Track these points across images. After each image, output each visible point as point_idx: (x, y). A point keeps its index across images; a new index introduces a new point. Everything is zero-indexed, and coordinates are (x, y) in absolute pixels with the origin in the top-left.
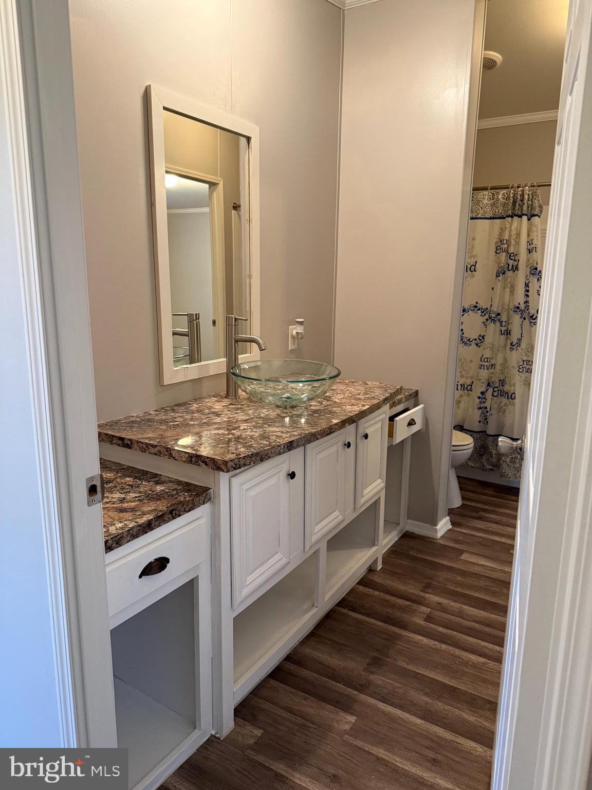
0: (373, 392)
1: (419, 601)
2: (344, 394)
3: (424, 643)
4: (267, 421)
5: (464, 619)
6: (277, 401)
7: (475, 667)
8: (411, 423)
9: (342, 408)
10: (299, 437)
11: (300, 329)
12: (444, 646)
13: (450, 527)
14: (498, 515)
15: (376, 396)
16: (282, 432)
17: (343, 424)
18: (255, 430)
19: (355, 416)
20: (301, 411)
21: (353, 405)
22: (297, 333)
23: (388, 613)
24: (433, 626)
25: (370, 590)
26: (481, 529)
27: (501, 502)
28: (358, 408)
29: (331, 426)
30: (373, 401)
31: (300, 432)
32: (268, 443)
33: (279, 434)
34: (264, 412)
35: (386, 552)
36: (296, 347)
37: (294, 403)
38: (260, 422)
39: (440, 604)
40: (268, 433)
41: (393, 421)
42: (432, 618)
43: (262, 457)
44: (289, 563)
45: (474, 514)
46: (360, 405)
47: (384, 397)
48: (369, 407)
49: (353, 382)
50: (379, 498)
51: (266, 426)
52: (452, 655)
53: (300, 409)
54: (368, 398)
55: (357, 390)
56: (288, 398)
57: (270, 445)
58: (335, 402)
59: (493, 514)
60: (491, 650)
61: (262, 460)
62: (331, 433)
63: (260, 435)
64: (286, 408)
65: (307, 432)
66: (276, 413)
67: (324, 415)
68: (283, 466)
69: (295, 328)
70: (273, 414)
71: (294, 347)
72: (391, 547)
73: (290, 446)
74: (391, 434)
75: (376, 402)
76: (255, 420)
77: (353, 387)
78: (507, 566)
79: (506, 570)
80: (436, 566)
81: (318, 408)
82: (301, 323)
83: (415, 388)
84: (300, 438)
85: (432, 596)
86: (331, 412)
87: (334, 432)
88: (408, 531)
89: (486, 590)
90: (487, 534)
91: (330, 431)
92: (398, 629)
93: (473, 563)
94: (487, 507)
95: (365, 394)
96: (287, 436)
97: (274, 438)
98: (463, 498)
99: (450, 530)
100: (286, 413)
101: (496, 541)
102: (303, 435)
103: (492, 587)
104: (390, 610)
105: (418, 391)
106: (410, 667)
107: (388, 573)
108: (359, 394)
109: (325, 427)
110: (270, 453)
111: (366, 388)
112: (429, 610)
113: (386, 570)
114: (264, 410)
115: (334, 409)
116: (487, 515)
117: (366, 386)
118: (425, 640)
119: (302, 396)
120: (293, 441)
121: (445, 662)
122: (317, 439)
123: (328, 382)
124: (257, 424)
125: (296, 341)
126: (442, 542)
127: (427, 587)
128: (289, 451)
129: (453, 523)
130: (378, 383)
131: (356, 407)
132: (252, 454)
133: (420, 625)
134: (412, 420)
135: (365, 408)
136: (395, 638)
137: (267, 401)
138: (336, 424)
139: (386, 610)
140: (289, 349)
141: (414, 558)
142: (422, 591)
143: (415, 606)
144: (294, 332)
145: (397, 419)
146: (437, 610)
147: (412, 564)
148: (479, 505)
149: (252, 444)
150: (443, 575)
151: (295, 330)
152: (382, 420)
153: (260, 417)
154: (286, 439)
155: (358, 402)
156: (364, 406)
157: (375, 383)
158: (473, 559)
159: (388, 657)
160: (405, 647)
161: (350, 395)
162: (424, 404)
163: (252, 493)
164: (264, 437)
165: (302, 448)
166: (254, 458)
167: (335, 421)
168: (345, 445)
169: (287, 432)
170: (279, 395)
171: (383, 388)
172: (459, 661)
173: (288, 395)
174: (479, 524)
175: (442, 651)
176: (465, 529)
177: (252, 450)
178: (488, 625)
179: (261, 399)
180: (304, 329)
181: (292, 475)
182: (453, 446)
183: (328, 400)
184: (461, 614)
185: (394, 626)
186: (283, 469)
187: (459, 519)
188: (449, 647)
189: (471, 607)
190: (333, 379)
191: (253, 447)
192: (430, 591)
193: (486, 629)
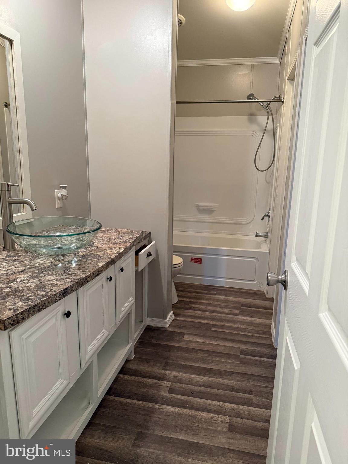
0: (124, 237)
1: (162, 378)
2: (103, 240)
3: (171, 412)
4: (43, 270)
5: (193, 386)
6: (50, 252)
7: (207, 422)
8: (149, 255)
9: (104, 252)
10: (72, 283)
11: (64, 192)
12: (184, 410)
13: (174, 317)
14: (200, 305)
15: (127, 240)
16: (57, 280)
17: (107, 265)
18: (31, 280)
19: (115, 258)
20: (71, 257)
21: (112, 249)
22: (61, 195)
23: (143, 392)
24: (175, 396)
25: (129, 376)
26: (191, 316)
27: (199, 295)
28: (117, 251)
29: (98, 269)
30: (126, 244)
31: (72, 278)
32: (44, 293)
33: (54, 282)
34: (39, 262)
35: (136, 343)
36: (62, 206)
37: (65, 252)
38: (36, 271)
39: (176, 377)
40: (44, 283)
41: (138, 255)
42: (173, 389)
43: (39, 308)
44: (69, 383)
45: (186, 306)
46: (117, 248)
47: (133, 241)
48: (124, 249)
49: (108, 230)
50: (131, 310)
51: (41, 275)
52: (191, 416)
53: (70, 256)
54: (122, 242)
55: (112, 236)
56: (59, 248)
57: (46, 295)
58: (98, 247)
59: (197, 304)
60: (215, 406)
61: (39, 311)
62: (98, 274)
63: (37, 285)
64: (58, 256)
65: (79, 277)
66: (49, 262)
67: (91, 259)
68: (59, 308)
69: (60, 192)
70: (47, 263)
71: (60, 206)
72: (139, 339)
73: (65, 293)
74: (137, 265)
75: (128, 244)
76: (31, 270)
77: (109, 234)
78: (211, 340)
79: (212, 343)
80: (170, 348)
81: (85, 253)
82: (65, 188)
83: (148, 231)
84: (74, 284)
85: (170, 372)
86: (96, 256)
87: (101, 273)
88: (148, 326)
89: (203, 360)
90: (196, 319)
91: (98, 273)
92: (151, 404)
93: (191, 342)
94: (192, 300)
95: (119, 238)
96: (62, 283)
97: (50, 287)
98: (178, 296)
99: (174, 320)
100: (59, 261)
101: (202, 323)
102: (76, 281)
103: (205, 357)
104: (144, 390)
105: (150, 232)
106: (165, 434)
107: (139, 360)
108: (114, 239)
109: (93, 271)
110: (47, 303)
111: (118, 234)
112: (170, 383)
113: (138, 358)
114: (39, 260)
115: (98, 253)
116: (193, 306)
117: (118, 233)
118: (171, 409)
119: (72, 246)
120: (67, 288)
121: (186, 423)
122: (88, 282)
123: (92, 234)
124: (33, 274)
125: (62, 201)
126: (170, 329)
127: (166, 365)
128: (64, 297)
129: (175, 314)
130: (126, 230)
131: (114, 250)
132: (30, 308)
133: (165, 396)
134: (149, 252)
135: (121, 251)
136: (151, 411)
137: (41, 252)
138: (102, 267)
139: (142, 390)
140: (56, 208)
141: (155, 345)
142: (163, 370)
143: (160, 382)
144: (60, 195)
145: (140, 253)
146: (175, 382)
147: (154, 350)
148: (188, 300)
149: (29, 296)
150: (175, 354)
151: (60, 193)
152: (131, 256)
153: (36, 267)
154: (61, 286)
155: (115, 246)
156: (120, 248)
157: (124, 230)
158: (191, 338)
159: (148, 429)
160: (158, 418)
161: (108, 240)
162: (155, 241)
163: (33, 339)
164: (40, 287)
165: (75, 292)
166: (32, 311)
167: (101, 264)
168: (108, 279)
169: (61, 279)
170: (51, 246)
171: (130, 233)
172: (196, 420)
173: (59, 245)
174: (190, 312)
175: (183, 414)
176: (182, 318)
177: (30, 303)
178: (209, 387)
179: (35, 251)
180: (67, 192)
181: (68, 314)
182: (173, 265)
183: (92, 246)
184: (191, 382)
185: (149, 402)
186: (59, 311)
187: (178, 311)
188: (188, 410)
189: (196, 375)
190: (96, 231)
191: (30, 299)
192: (168, 368)
193: (208, 390)
